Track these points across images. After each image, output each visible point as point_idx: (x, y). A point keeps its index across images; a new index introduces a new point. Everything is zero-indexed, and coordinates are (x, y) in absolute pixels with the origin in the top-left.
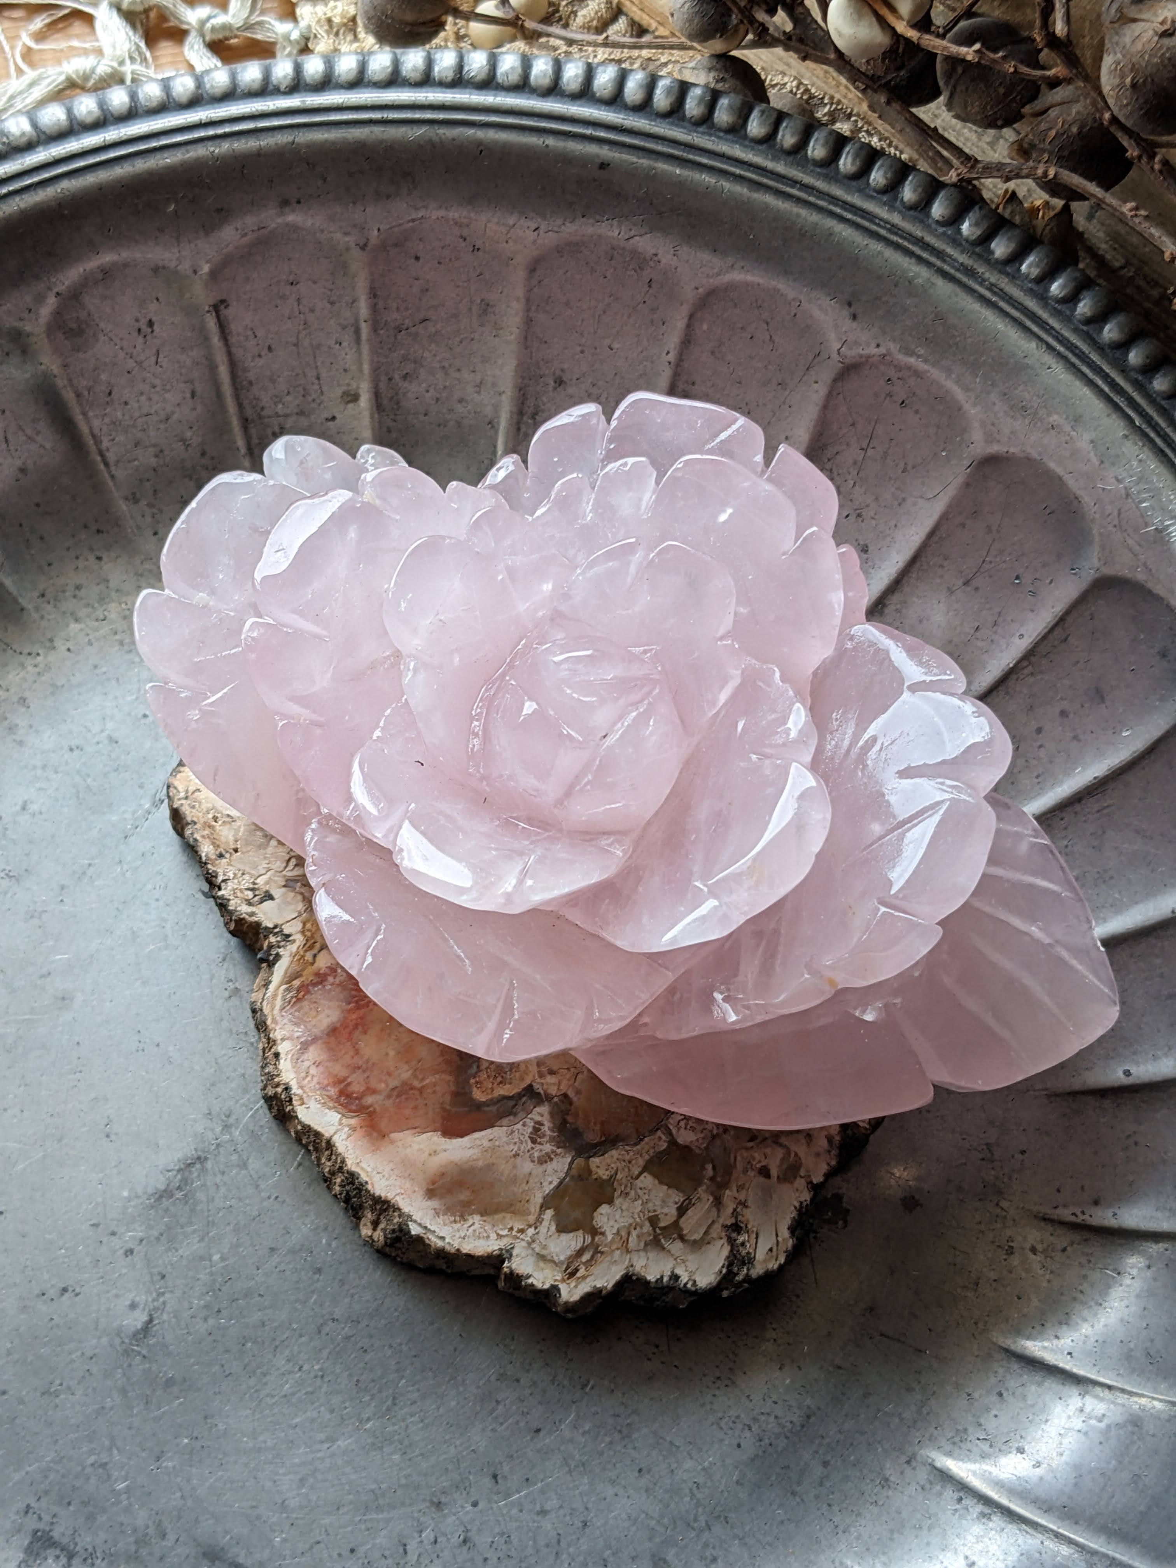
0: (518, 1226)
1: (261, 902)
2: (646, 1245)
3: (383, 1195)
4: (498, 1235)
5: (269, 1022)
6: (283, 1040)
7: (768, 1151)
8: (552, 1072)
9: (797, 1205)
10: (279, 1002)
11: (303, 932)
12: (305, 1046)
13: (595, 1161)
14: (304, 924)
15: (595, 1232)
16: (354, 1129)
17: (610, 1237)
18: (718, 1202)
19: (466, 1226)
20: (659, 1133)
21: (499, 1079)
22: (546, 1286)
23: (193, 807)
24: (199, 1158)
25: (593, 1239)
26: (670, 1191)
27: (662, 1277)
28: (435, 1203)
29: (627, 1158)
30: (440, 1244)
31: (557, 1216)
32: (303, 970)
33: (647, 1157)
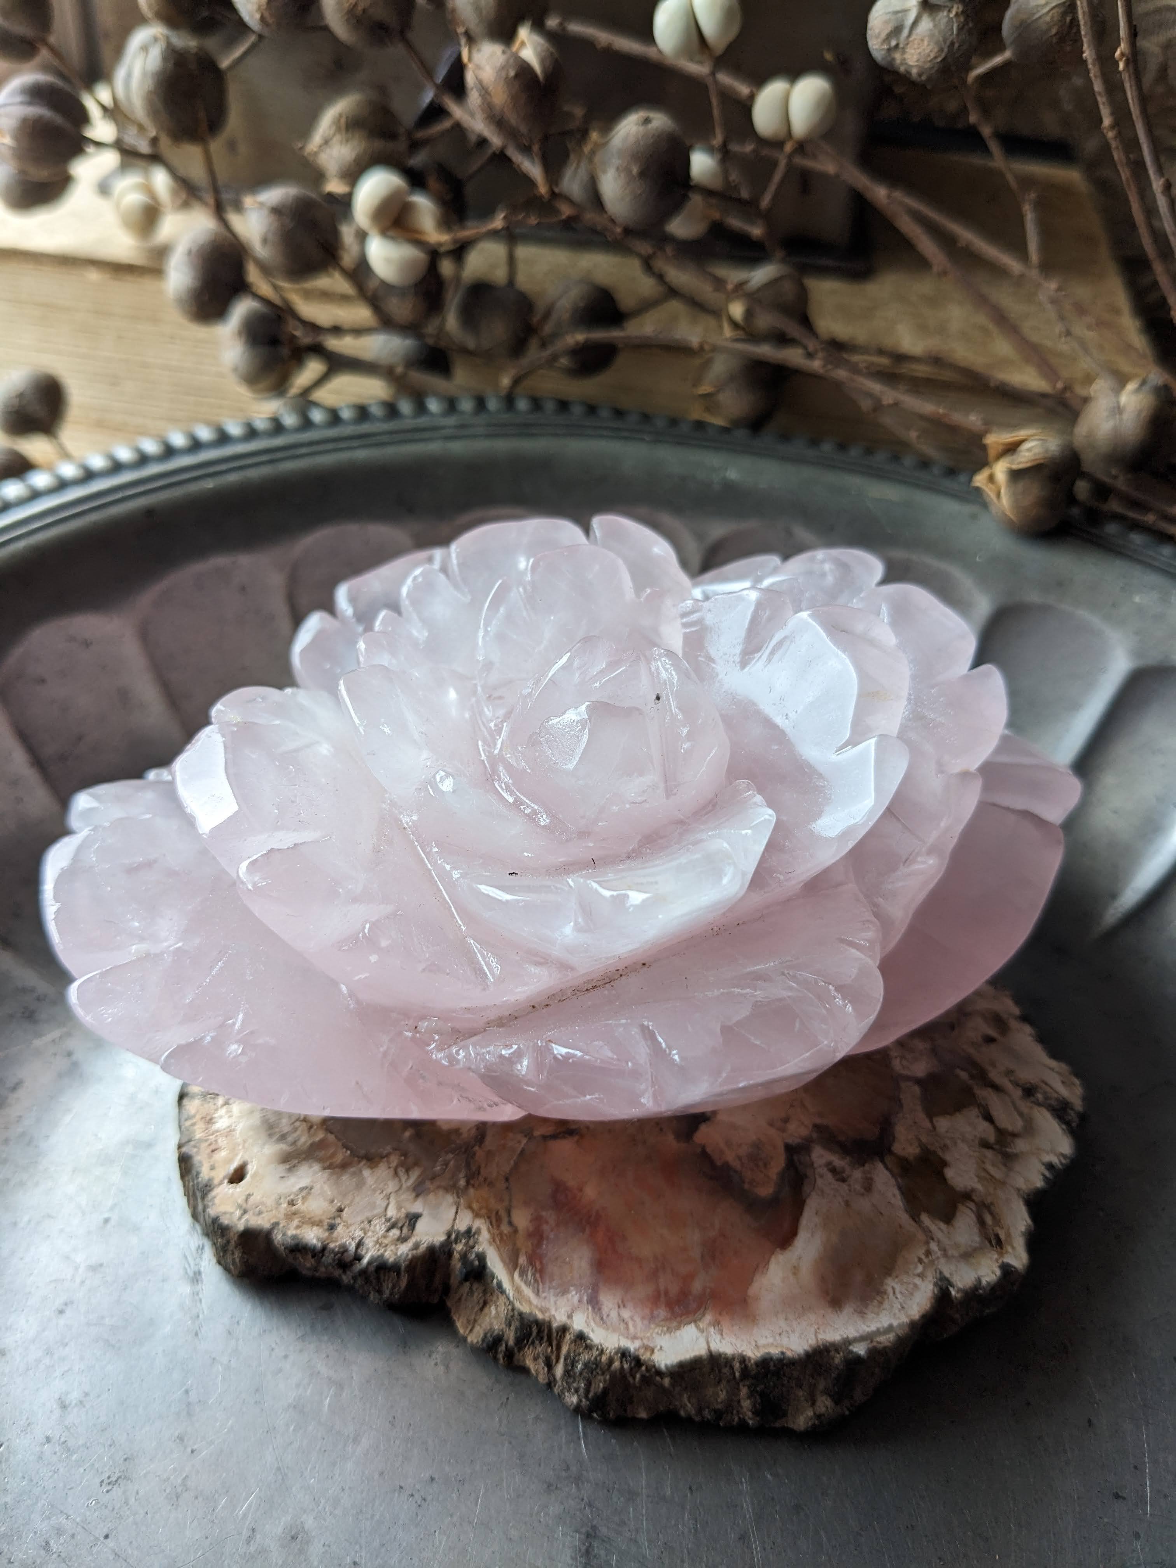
0: (921, 1253)
3: (807, 1348)
4: (919, 1275)
5: (540, 1316)
6: (570, 1317)
7: (970, 1025)
8: (786, 1120)
10: (528, 1291)
11: (477, 1215)
12: (594, 1302)
13: (897, 1148)
14: (470, 1207)
15: (967, 1196)
16: (716, 1323)
17: (979, 1187)
18: (996, 1088)
19: (891, 1295)
20: (902, 1085)
21: (761, 1164)
22: (998, 1272)
25: (973, 1201)
26: (964, 1113)
27: (1044, 1175)
28: (848, 1309)
29: (909, 1122)
30: (892, 1335)
31: (932, 1213)
32: (514, 1244)
33: (919, 1108)
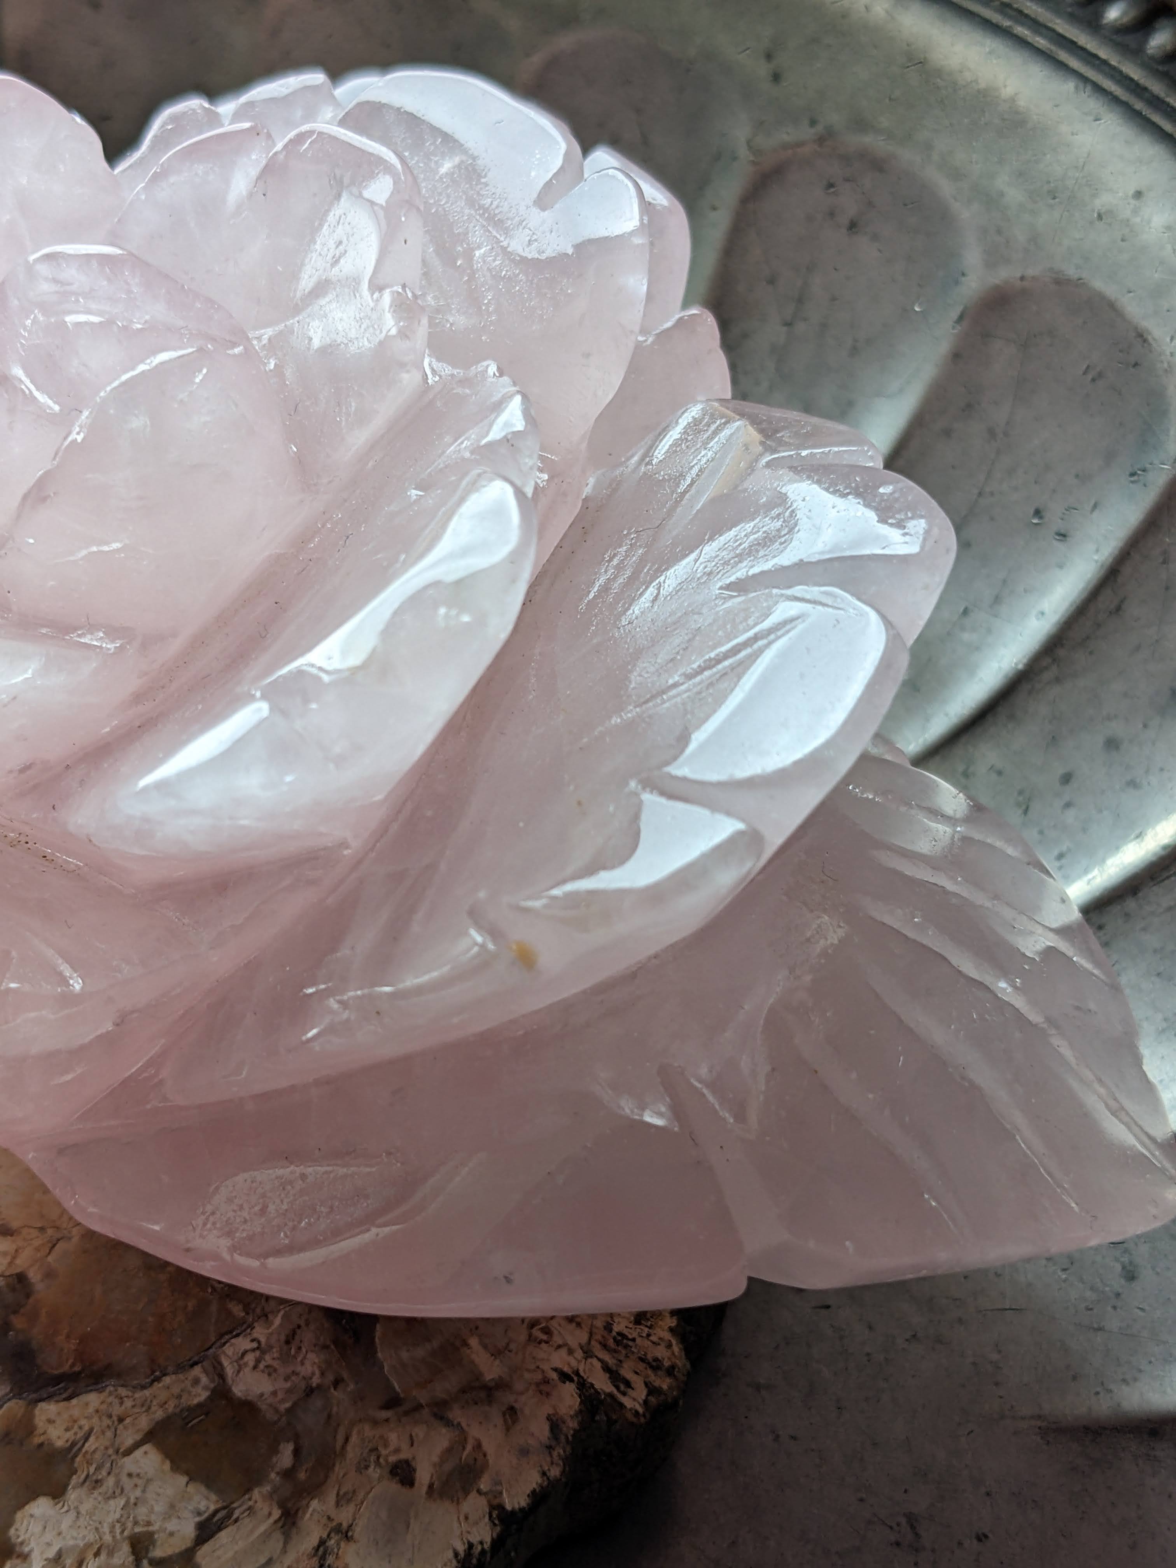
7: (419, 1432)
9: (461, 1548)
13: (46, 1410)
15: (8, 1550)
18: (289, 1522)
20: (197, 1371)
26: (191, 1488)
29: (117, 1410)
33: (159, 1414)
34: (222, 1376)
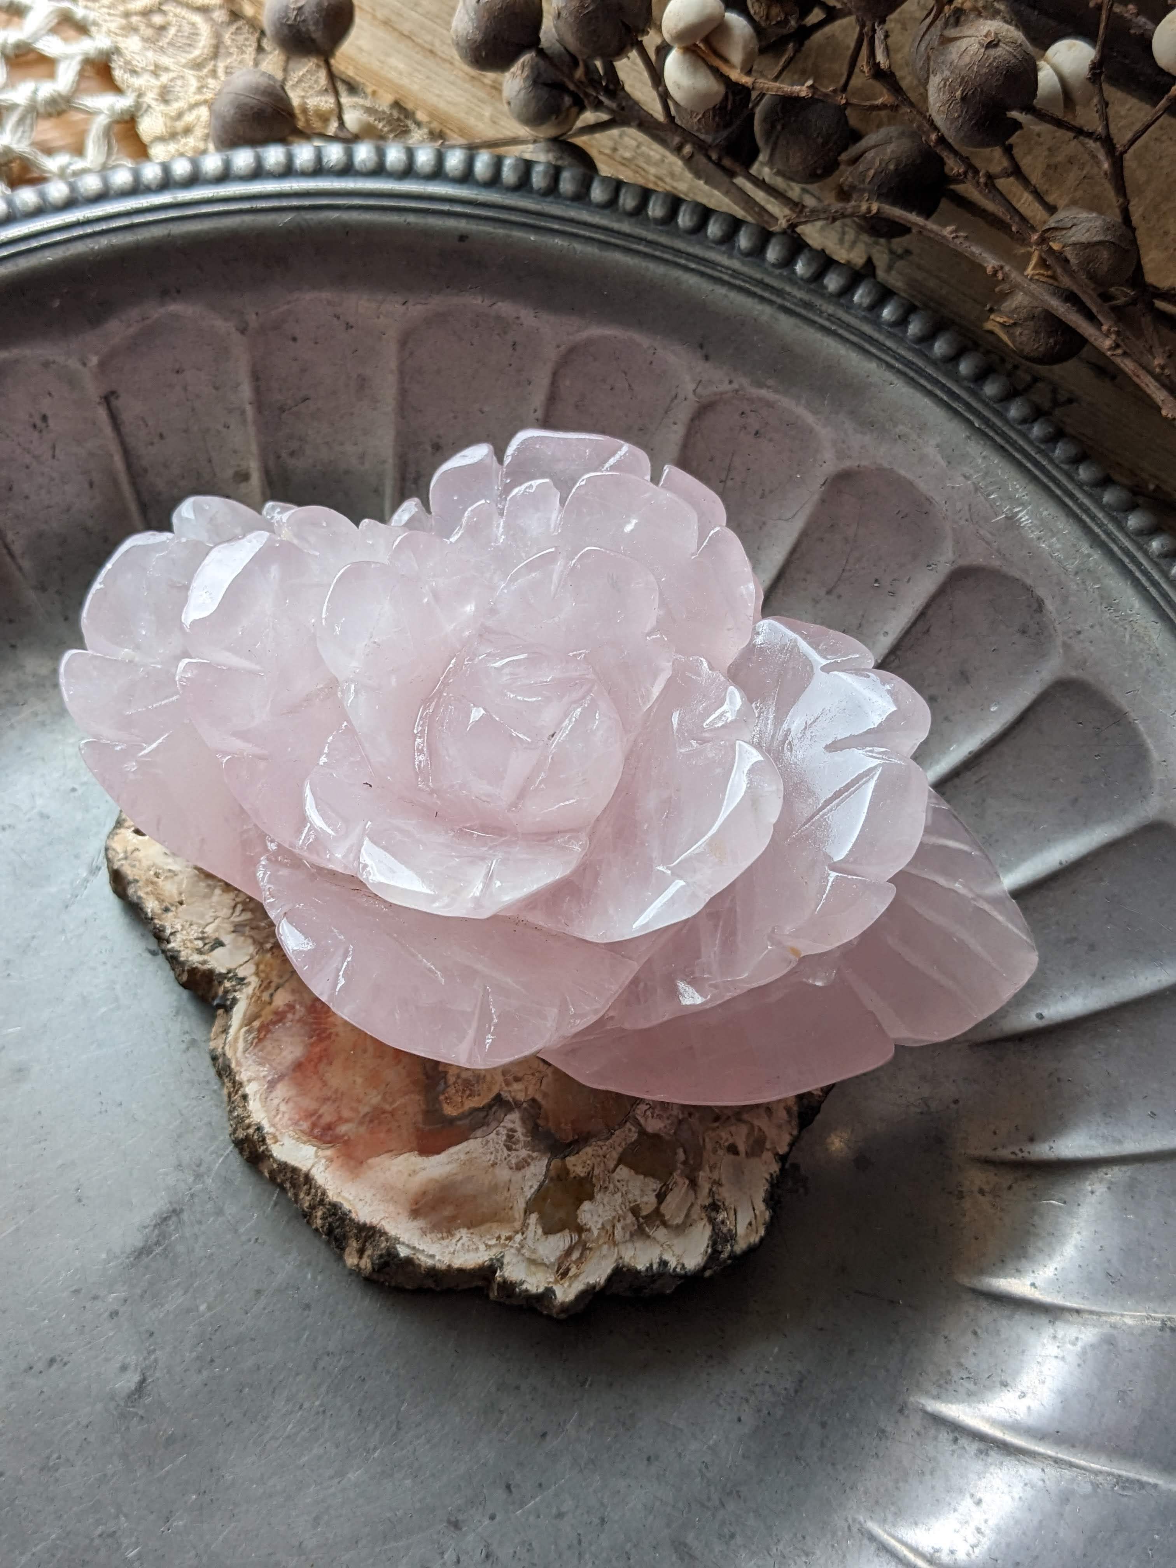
0: (505, 1234)
1: (213, 949)
2: (632, 1235)
3: (368, 1221)
4: (487, 1245)
5: (233, 1065)
6: (249, 1081)
7: (733, 1129)
8: (517, 1079)
9: (768, 1177)
10: (241, 1045)
11: (257, 974)
12: (272, 1085)
13: (571, 1160)
14: (257, 965)
15: (580, 1229)
16: (330, 1160)
17: (596, 1233)
18: (693, 1184)
19: (454, 1241)
20: (628, 1125)
21: (468, 1092)
22: (541, 1290)
23: (134, 866)
24: (174, 1211)
25: (580, 1237)
26: (647, 1180)
27: (651, 1265)
28: (420, 1223)
29: (601, 1152)
30: (430, 1262)
31: (542, 1219)
32: (261, 1010)
33: (620, 1150)
34: (640, 1125)
